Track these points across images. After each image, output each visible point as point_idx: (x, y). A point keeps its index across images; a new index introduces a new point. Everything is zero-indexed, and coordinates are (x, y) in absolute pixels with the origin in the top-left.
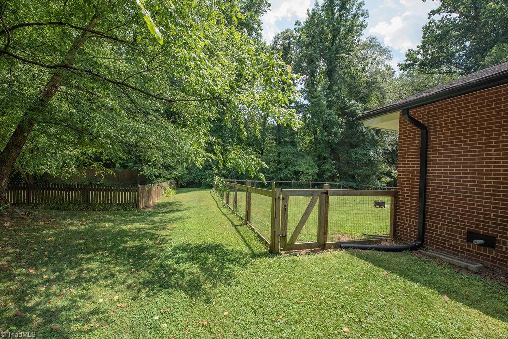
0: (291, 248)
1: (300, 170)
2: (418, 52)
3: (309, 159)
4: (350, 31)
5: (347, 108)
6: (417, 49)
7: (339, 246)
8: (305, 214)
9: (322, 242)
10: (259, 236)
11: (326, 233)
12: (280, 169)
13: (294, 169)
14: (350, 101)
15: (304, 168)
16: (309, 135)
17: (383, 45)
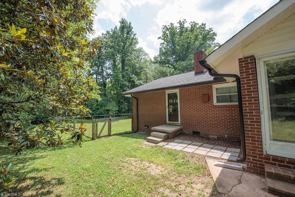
0: (99, 137)
1: (109, 108)
2: (158, 57)
3: (114, 103)
4: (131, 44)
5: (131, 79)
6: (158, 56)
7: (114, 135)
8: (103, 126)
9: (109, 134)
10: (88, 137)
11: (110, 131)
12: (98, 109)
13: (106, 108)
14: (132, 75)
15: (111, 107)
16: (114, 91)
17: (146, 52)
